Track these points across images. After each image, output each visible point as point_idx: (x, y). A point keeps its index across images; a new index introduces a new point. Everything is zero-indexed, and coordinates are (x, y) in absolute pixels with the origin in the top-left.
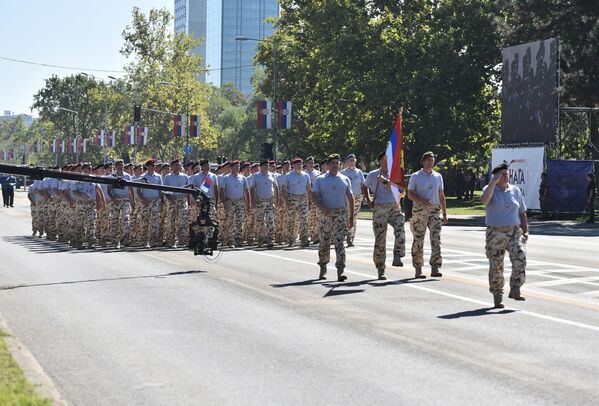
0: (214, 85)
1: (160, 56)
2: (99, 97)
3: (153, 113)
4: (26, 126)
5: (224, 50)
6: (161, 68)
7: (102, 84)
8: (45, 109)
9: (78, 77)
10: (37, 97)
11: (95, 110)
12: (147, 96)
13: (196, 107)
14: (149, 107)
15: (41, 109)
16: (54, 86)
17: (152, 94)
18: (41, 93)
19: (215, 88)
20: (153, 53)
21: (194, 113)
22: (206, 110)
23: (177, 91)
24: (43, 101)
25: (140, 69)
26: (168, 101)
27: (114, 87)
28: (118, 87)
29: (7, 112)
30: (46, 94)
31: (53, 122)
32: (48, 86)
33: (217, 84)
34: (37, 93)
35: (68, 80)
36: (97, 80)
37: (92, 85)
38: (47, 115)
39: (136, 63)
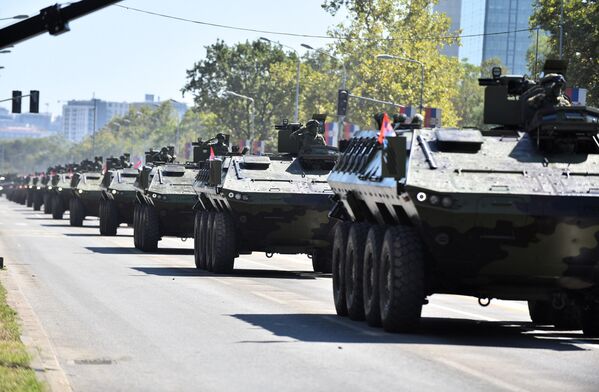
0: (469, 62)
1: (384, 15)
2: (289, 77)
3: (370, 104)
4: (176, 118)
5: (491, 7)
6: (385, 34)
7: (293, 56)
8: (204, 93)
9: (257, 45)
10: (191, 73)
11: (281, 97)
12: (360, 77)
13: (437, 95)
14: (364, 93)
15: (198, 92)
16: (219, 58)
17: (369, 74)
18: (198, 67)
19: (469, 68)
20: (373, 10)
21: (433, 106)
22: (453, 100)
23: (409, 70)
24: (200, 79)
25: (352, 34)
26: (395, 86)
27: (311, 62)
28: (317, 62)
29: (149, 97)
30: (207, 69)
31: (216, 112)
32: (210, 57)
33: (476, 60)
34: (191, 68)
35: (241, 49)
36: (285, 50)
37: (278, 57)
38: (205, 102)
39: (348, 24)
